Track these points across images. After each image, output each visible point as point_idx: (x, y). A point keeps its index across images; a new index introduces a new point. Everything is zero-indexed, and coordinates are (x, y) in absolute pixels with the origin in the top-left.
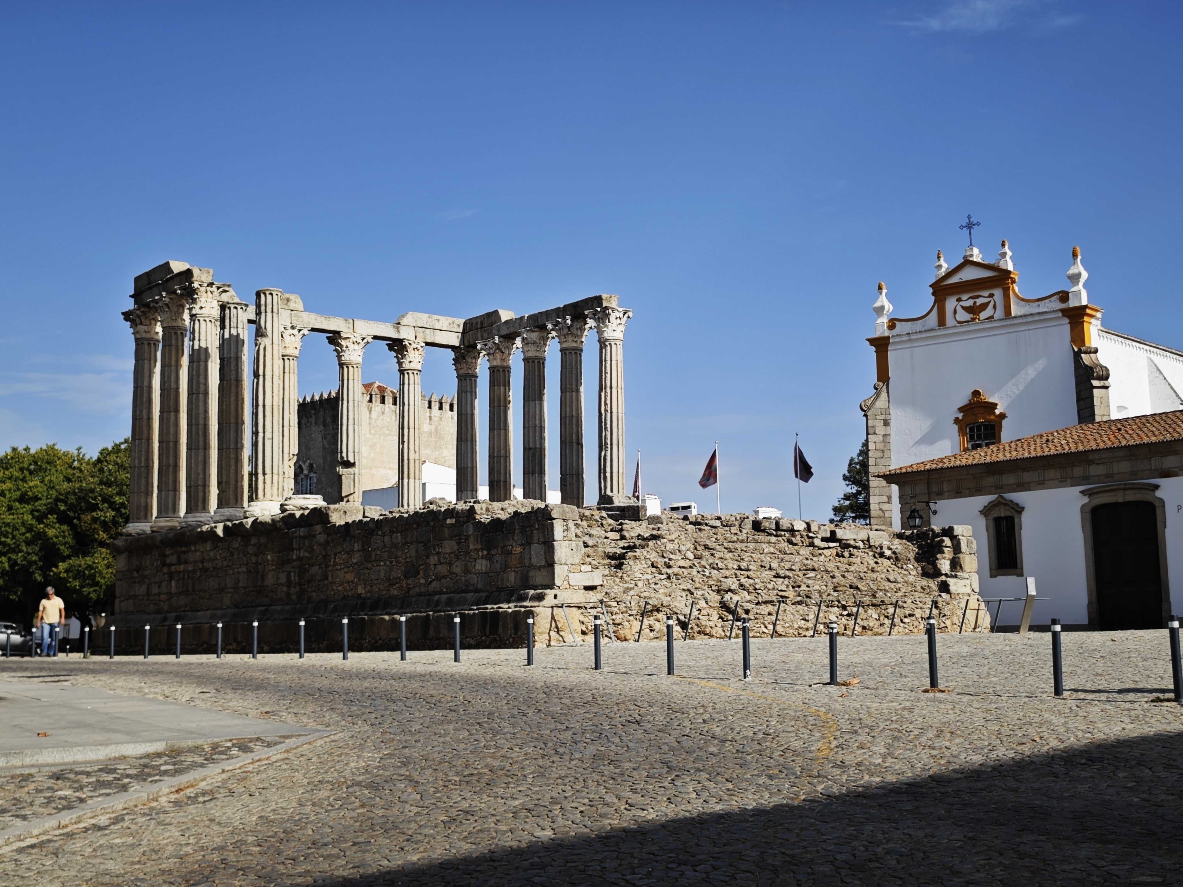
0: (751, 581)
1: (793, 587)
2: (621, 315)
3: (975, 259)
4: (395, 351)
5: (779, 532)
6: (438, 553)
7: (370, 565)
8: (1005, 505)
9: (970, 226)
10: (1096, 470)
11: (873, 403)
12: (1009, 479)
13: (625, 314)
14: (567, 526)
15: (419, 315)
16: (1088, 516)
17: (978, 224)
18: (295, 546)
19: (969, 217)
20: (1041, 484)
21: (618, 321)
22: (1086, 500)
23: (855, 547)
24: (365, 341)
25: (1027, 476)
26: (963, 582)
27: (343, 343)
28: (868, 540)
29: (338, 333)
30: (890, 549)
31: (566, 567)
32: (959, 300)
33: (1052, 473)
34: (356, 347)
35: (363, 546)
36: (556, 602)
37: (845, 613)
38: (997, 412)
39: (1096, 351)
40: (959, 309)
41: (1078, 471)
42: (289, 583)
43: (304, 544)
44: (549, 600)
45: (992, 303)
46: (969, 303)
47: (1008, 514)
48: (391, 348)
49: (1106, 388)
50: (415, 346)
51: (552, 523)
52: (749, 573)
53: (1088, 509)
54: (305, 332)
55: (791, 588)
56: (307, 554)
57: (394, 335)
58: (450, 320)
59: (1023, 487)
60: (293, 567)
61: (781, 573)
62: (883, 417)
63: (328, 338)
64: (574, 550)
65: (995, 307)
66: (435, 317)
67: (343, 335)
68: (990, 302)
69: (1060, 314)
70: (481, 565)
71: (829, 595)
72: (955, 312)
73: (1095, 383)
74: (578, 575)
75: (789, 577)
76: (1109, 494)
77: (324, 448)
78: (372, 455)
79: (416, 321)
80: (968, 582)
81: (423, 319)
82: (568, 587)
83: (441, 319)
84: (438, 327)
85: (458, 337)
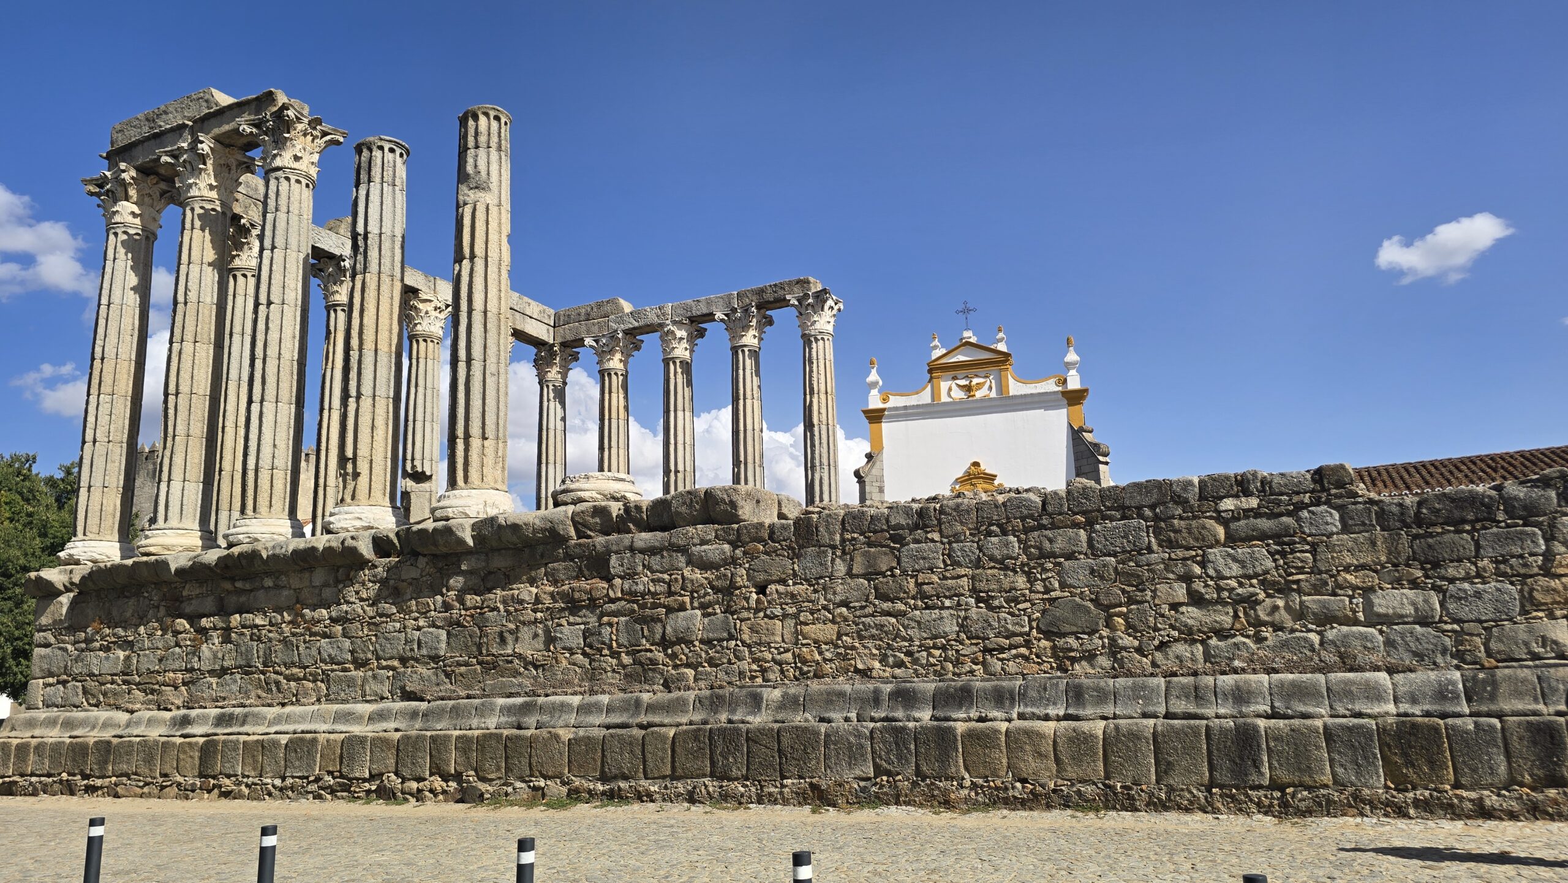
3: (972, 341)
9: (966, 311)
11: (870, 471)
17: (975, 310)
18: (615, 570)
19: (965, 303)
27: (421, 306)
32: (954, 378)
39: (1093, 431)
40: (954, 387)
42: (596, 647)
45: (988, 383)
46: (963, 382)
58: (542, 307)
60: (607, 615)
62: (878, 484)
65: (990, 389)
66: (526, 299)
68: (985, 383)
69: (1060, 396)
72: (950, 389)
73: (1096, 458)
83: (533, 303)
84: (528, 313)
85: (549, 331)
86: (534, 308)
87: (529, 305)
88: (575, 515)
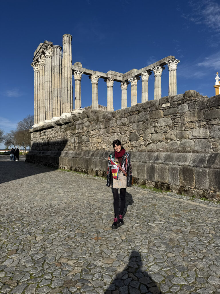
6: (155, 127)
7: (109, 135)
15: (113, 71)
18: (77, 128)
21: (176, 63)
24: (98, 77)
27: (93, 77)
29: (91, 75)
35: (105, 126)
42: (75, 142)
43: (80, 127)
56: (81, 131)
57: (106, 76)
60: (76, 136)
67: (93, 75)
79: (112, 73)
83: (118, 73)
84: (117, 75)
85: (122, 78)
86: (119, 74)
87: (117, 73)
88: (72, 117)
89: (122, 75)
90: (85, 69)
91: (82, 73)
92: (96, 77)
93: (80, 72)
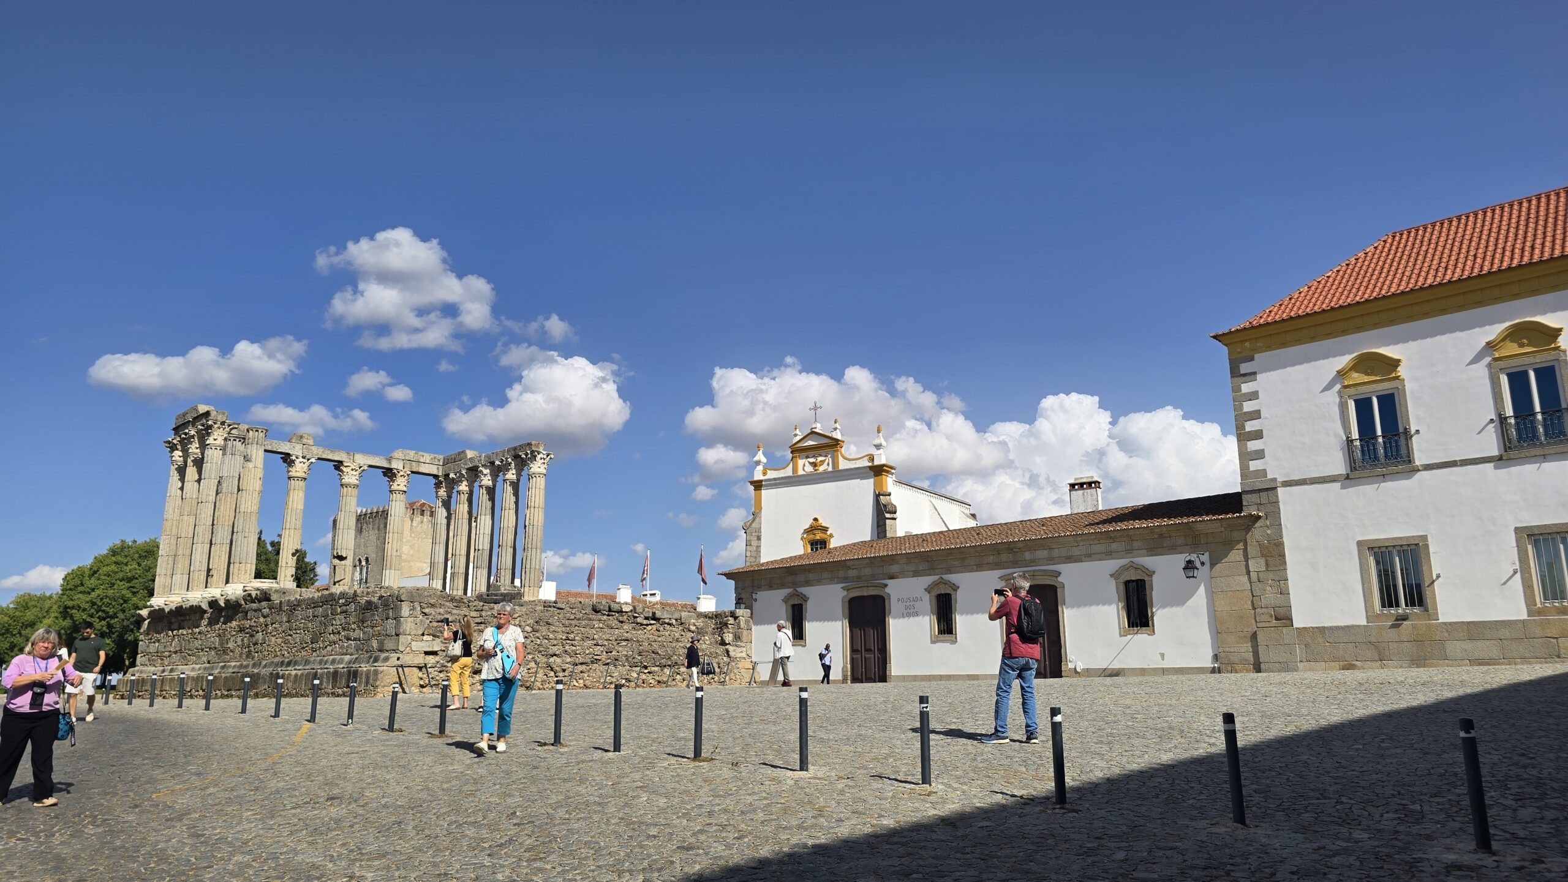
0: (574, 648)
1: (607, 653)
2: (545, 457)
3: (817, 430)
4: (388, 477)
5: (611, 613)
8: (798, 595)
9: (814, 407)
10: (852, 573)
11: (751, 524)
12: (801, 578)
13: (547, 456)
14: (413, 606)
15: (408, 451)
16: (847, 605)
17: (821, 407)
18: (249, 617)
20: (820, 582)
21: (542, 461)
22: (845, 593)
23: (670, 624)
24: (362, 469)
25: (811, 576)
26: (740, 649)
27: (344, 469)
28: (681, 619)
29: (341, 462)
30: (695, 625)
31: (410, 637)
32: (807, 457)
33: (826, 575)
34: (354, 473)
36: (399, 663)
37: (646, 671)
38: (828, 533)
39: (889, 495)
40: (807, 464)
41: (841, 573)
43: (254, 616)
44: (393, 661)
45: (827, 460)
46: (812, 460)
47: (799, 602)
48: (385, 474)
49: (895, 519)
50: (402, 473)
51: (401, 605)
52: (573, 642)
53: (847, 600)
54: (313, 460)
55: (605, 653)
56: (255, 624)
57: (386, 465)
58: (432, 456)
59: (808, 583)
61: (600, 642)
62: (757, 534)
63: (334, 465)
64: (419, 624)
65: (828, 464)
66: (421, 453)
67: (345, 464)
68: (825, 460)
69: (870, 469)
70: (358, 634)
71: (634, 658)
72: (804, 465)
73: (888, 515)
74: (420, 643)
75: (605, 645)
76: (858, 589)
77: (377, 546)
78: (412, 552)
79: (405, 456)
80: (744, 649)
81: (411, 454)
82: (410, 651)
83: (426, 455)
84: (422, 460)
85: (438, 468)
86: (427, 458)
87: (423, 456)
88: (244, 596)
89: (439, 460)
90: (321, 450)
91: (310, 461)
92: (352, 470)
93: (304, 457)
